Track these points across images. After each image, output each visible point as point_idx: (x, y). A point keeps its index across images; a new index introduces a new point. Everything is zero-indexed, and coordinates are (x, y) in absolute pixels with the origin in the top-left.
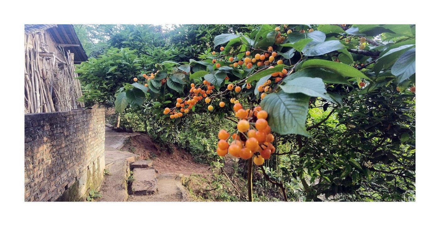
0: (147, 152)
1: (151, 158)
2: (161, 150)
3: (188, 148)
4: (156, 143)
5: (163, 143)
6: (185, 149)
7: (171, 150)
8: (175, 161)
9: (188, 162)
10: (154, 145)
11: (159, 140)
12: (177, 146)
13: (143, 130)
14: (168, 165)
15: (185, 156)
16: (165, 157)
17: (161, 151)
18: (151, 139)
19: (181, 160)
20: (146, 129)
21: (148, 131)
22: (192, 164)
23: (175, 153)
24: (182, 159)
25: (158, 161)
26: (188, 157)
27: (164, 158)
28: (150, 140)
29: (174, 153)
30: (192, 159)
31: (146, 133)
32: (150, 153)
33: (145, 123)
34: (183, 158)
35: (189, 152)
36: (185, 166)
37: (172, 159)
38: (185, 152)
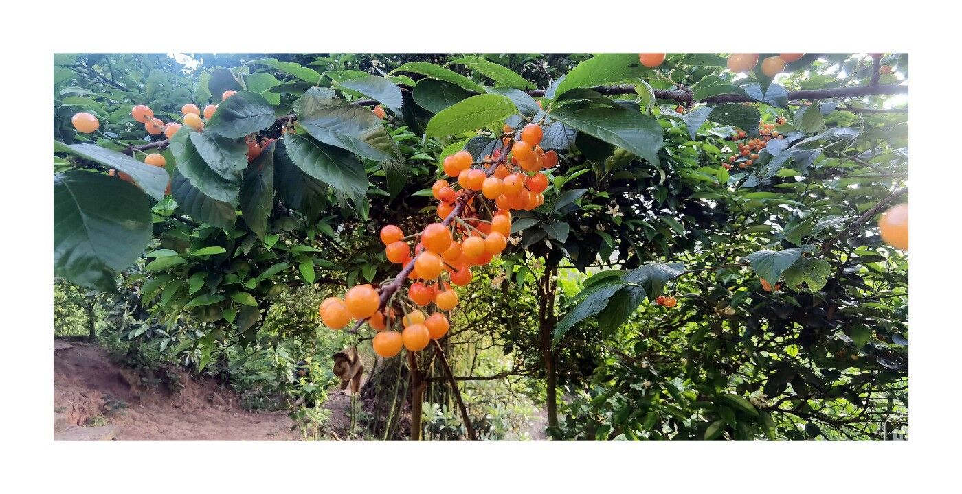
0: (95, 398)
1: (106, 413)
2: (142, 385)
3: (224, 372)
4: (125, 368)
5: (149, 365)
6: (217, 378)
7: (174, 382)
8: (187, 413)
9: (226, 410)
10: (119, 374)
11: (135, 359)
12: (192, 372)
13: (81, 330)
14: (165, 427)
15: (217, 396)
16: (156, 403)
17: (142, 387)
18: (110, 355)
19: (204, 408)
20: (92, 328)
21: (98, 334)
22: (238, 416)
23: (188, 392)
24: (208, 406)
25: (133, 418)
26: (225, 398)
27: (152, 409)
28: (106, 362)
29: (183, 392)
30: (237, 401)
31: (91, 339)
32: (103, 398)
33: (89, 310)
34: (210, 401)
35: (227, 383)
36: (215, 423)
37: (178, 407)
38: (215, 385)
